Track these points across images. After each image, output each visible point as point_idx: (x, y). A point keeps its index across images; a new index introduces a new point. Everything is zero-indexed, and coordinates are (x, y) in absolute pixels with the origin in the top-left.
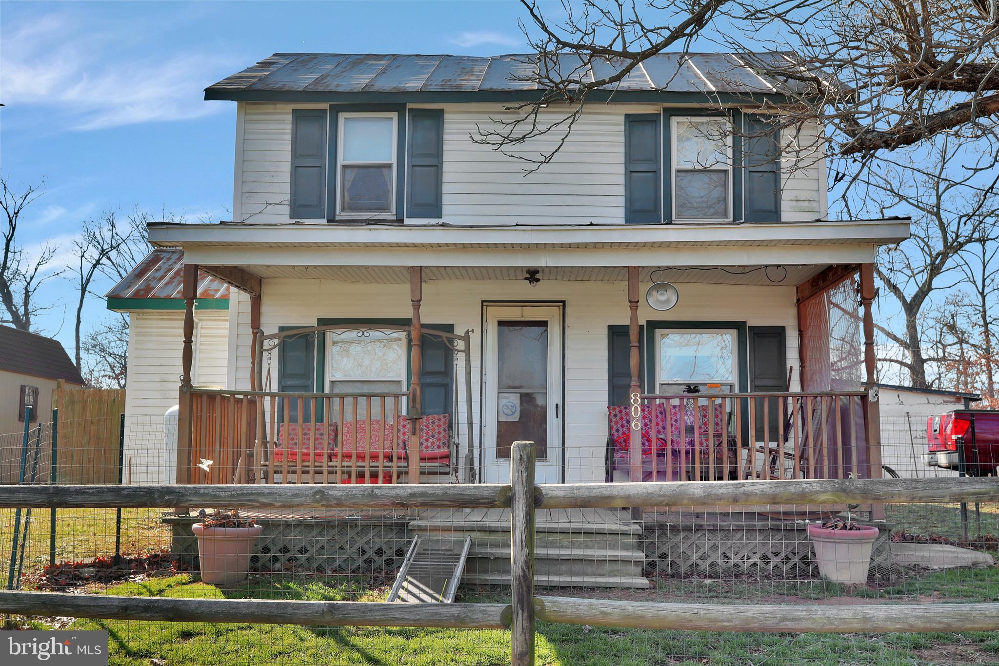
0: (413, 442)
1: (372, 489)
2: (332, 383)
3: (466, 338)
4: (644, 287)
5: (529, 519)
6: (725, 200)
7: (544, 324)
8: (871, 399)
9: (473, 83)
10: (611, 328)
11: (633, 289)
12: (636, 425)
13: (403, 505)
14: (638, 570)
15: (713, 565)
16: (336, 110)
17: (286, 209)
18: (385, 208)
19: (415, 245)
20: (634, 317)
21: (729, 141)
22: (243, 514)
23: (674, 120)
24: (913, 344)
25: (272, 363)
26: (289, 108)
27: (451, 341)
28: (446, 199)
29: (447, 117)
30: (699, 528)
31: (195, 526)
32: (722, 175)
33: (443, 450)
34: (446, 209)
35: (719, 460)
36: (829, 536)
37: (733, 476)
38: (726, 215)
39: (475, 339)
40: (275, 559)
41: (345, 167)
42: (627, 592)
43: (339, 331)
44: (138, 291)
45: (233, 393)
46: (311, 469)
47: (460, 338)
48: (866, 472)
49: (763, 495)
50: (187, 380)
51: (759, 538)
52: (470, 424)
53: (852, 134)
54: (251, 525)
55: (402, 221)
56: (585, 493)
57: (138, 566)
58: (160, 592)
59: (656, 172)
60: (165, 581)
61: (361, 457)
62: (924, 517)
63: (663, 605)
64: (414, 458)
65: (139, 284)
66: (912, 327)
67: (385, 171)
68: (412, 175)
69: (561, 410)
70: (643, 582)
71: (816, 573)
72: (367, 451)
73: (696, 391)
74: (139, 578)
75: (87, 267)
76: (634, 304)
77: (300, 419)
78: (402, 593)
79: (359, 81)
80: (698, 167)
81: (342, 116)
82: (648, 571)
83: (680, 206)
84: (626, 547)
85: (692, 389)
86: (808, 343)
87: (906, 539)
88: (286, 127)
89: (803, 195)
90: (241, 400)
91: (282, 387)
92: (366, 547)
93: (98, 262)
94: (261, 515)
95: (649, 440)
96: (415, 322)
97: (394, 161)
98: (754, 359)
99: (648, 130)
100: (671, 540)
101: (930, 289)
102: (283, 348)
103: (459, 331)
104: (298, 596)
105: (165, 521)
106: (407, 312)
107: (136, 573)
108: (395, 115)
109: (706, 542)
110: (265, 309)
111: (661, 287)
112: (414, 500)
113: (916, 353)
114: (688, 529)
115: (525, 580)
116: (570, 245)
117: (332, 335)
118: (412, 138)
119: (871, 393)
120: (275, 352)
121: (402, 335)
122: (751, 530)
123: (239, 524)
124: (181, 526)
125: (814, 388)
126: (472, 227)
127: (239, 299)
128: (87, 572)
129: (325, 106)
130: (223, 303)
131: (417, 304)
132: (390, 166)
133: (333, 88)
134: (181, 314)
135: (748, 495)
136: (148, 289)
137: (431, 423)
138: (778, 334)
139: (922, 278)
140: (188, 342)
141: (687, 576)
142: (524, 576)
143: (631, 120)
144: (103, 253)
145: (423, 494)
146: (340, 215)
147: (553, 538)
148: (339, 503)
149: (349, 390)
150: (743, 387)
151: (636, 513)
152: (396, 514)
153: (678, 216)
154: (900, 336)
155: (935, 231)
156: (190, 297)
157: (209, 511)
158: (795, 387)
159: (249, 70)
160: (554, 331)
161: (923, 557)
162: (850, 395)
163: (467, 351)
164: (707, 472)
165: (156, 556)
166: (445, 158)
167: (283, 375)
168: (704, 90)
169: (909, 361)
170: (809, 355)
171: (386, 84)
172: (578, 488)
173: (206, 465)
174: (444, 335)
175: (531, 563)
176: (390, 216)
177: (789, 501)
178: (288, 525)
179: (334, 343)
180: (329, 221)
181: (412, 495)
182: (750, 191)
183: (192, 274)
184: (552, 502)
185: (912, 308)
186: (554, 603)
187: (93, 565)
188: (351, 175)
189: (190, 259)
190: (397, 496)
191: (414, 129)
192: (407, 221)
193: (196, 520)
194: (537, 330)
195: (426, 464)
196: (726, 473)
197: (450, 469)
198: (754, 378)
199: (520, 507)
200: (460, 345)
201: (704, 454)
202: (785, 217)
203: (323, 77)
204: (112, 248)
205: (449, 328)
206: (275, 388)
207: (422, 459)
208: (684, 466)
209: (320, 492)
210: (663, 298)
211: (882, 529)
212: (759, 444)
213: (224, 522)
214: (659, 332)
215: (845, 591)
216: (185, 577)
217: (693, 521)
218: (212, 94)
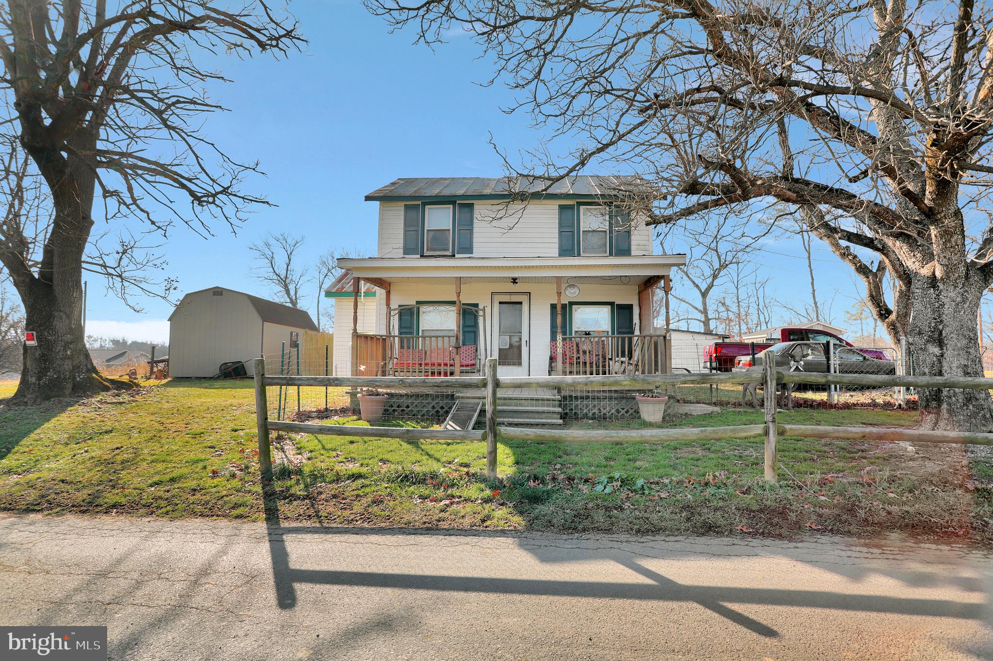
0: (457, 358)
1: (424, 379)
2: (423, 331)
3: (484, 310)
4: (564, 286)
5: (494, 393)
6: (606, 245)
7: (521, 303)
8: (668, 338)
9: (488, 191)
10: (552, 305)
11: (559, 286)
12: (560, 350)
13: (438, 386)
14: (559, 416)
15: (594, 414)
16: (424, 204)
17: (402, 251)
18: (447, 250)
19: (457, 267)
20: (559, 300)
21: (607, 217)
22: (380, 390)
23: (582, 208)
24: (705, 312)
25: (395, 321)
26: (403, 204)
27: (477, 312)
28: (475, 245)
29: (476, 207)
30: (588, 397)
31: (358, 395)
32: (604, 233)
33: (473, 362)
34: (475, 250)
35: (597, 367)
36: (646, 401)
37: (604, 373)
38: (606, 252)
39: (488, 310)
40: (394, 411)
41: (428, 231)
42: (552, 426)
43: (425, 307)
44: (338, 289)
45: (376, 336)
46: (411, 370)
47: (481, 310)
48: (664, 371)
49: (598, 382)
50: (355, 330)
51: (614, 402)
52: (486, 350)
53: (650, 216)
54: (383, 395)
55: (454, 256)
56: (519, 381)
57: (336, 412)
58: (344, 424)
59: (573, 232)
60: (346, 419)
61: (433, 365)
62: (697, 392)
63: (553, 431)
64: (457, 364)
65: (339, 285)
66: (704, 304)
67: (447, 232)
68: (459, 234)
69: (528, 343)
70: (561, 421)
71: (639, 418)
72: (436, 362)
73: (589, 334)
74: (336, 418)
75: (322, 277)
76: (559, 294)
77: (406, 347)
78: (448, 427)
79: (434, 191)
80: (590, 229)
81: (427, 207)
82: (564, 416)
83: (584, 248)
84: (554, 406)
85: (587, 333)
86: (642, 311)
87: (686, 402)
88: (402, 212)
89: (642, 243)
90: (379, 339)
91: (400, 333)
92: (436, 406)
93: (326, 275)
94: (389, 391)
95: (566, 355)
96: (458, 303)
97: (451, 228)
98: (618, 320)
99: (569, 212)
100: (574, 403)
101: (713, 286)
102: (401, 315)
103: (481, 307)
104: (402, 426)
105: (346, 393)
106: (454, 298)
107: (334, 415)
108: (451, 206)
109: (590, 403)
110: (392, 297)
111: (572, 286)
112: (443, 384)
113: (706, 316)
114: (582, 398)
115: (492, 419)
116: (529, 267)
117: (423, 309)
118: (459, 217)
119: (668, 335)
120: (397, 317)
121: (454, 308)
122: (611, 398)
123: (378, 394)
124: (353, 395)
125: (644, 334)
126: (483, 258)
127: (380, 292)
128: (314, 415)
129: (419, 203)
130: (374, 294)
131: (458, 294)
132: (449, 230)
133: (422, 194)
134: (352, 299)
135: (592, 382)
136: (343, 288)
137: (466, 350)
138: (630, 307)
139: (710, 280)
140: (355, 312)
141: (581, 418)
142: (492, 418)
143: (562, 208)
144: (329, 270)
145: (447, 382)
146: (426, 253)
147: (521, 402)
148: (410, 386)
149: (433, 334)
150: (613, 333)
151: (559, 391)
152: (450, 391)
153: (583, 252)
154: (699, 308)
155: (715, 259)
156: (357, 292)
157: (365, 389)
158: (637, 332)
159: (386, 187)
160: (525, 307)
161: (690, 410)
162: (658, 336)
163: (484, 316)
164: (586, 372)
165: (342, 408)
166: (475, 226)
167: (400, 327)
168: (593, 193)
169: (703, 319)
170: (643, 318)
171: (447, 192)
172: (516, 379)
173: (362, 368)
174: (474, 308)
175: (495, 412)
176: (449, 253)
177: (610, 385)
178: (401, 396)
179: (424, 312)
180: (421, 256)
181: (442, 382)
182: (617, 240)
183: (357, 280)
184: (504, 385)
185: (704, 295)
186: (505, 430)
187: (316, 412)
188: (431, 234)
189: (356, 275)
190: (435, 382)
191: (460, 212)
192: (457, 256)
193: (359, 393)
194: (518, 306)
195: (464, 368)
196: (588, 373)
197: (475, 371)
198: (618, 328)
199: (490, 387)
200: (481, 313)
201: (591, 363)
202: (633, 253)
203: (419, 189)
204: (333, 268)
205: (476, 305)
206: (397, 333)
207: (462, 366)
208: (581, 369)
209: (402, 380)
210: (573, 291)
211: (670, 397)
212: (617, 359)
213: (371, 394)
214: (574, 307)
215: (651, 425)
216: (355, 417)
217: (585, 394)
218: (368, 198)
